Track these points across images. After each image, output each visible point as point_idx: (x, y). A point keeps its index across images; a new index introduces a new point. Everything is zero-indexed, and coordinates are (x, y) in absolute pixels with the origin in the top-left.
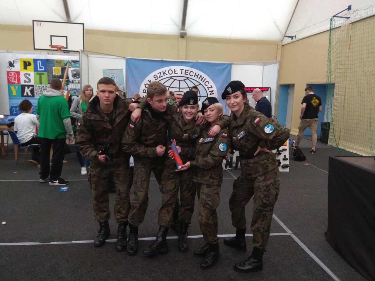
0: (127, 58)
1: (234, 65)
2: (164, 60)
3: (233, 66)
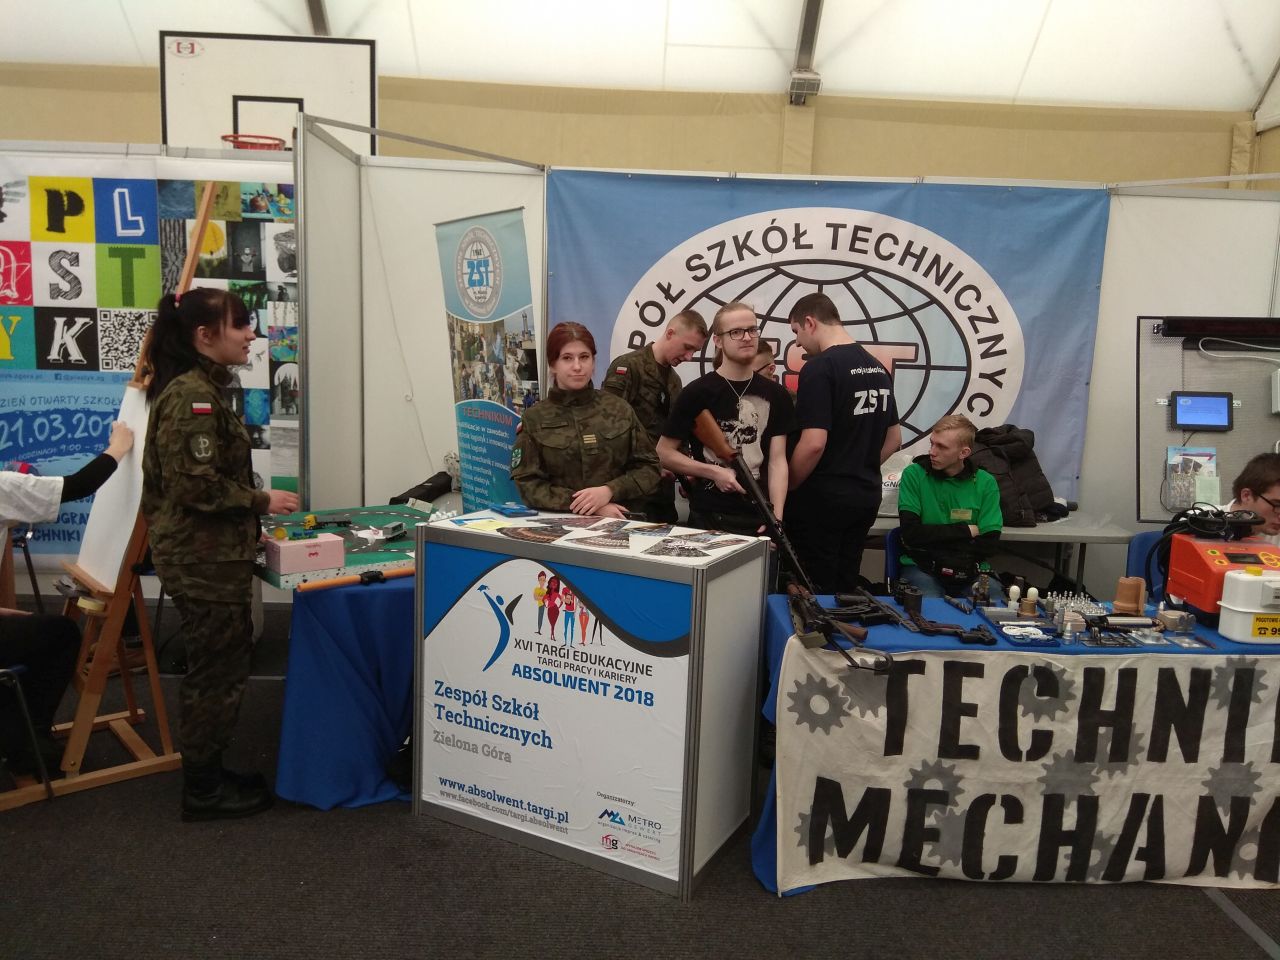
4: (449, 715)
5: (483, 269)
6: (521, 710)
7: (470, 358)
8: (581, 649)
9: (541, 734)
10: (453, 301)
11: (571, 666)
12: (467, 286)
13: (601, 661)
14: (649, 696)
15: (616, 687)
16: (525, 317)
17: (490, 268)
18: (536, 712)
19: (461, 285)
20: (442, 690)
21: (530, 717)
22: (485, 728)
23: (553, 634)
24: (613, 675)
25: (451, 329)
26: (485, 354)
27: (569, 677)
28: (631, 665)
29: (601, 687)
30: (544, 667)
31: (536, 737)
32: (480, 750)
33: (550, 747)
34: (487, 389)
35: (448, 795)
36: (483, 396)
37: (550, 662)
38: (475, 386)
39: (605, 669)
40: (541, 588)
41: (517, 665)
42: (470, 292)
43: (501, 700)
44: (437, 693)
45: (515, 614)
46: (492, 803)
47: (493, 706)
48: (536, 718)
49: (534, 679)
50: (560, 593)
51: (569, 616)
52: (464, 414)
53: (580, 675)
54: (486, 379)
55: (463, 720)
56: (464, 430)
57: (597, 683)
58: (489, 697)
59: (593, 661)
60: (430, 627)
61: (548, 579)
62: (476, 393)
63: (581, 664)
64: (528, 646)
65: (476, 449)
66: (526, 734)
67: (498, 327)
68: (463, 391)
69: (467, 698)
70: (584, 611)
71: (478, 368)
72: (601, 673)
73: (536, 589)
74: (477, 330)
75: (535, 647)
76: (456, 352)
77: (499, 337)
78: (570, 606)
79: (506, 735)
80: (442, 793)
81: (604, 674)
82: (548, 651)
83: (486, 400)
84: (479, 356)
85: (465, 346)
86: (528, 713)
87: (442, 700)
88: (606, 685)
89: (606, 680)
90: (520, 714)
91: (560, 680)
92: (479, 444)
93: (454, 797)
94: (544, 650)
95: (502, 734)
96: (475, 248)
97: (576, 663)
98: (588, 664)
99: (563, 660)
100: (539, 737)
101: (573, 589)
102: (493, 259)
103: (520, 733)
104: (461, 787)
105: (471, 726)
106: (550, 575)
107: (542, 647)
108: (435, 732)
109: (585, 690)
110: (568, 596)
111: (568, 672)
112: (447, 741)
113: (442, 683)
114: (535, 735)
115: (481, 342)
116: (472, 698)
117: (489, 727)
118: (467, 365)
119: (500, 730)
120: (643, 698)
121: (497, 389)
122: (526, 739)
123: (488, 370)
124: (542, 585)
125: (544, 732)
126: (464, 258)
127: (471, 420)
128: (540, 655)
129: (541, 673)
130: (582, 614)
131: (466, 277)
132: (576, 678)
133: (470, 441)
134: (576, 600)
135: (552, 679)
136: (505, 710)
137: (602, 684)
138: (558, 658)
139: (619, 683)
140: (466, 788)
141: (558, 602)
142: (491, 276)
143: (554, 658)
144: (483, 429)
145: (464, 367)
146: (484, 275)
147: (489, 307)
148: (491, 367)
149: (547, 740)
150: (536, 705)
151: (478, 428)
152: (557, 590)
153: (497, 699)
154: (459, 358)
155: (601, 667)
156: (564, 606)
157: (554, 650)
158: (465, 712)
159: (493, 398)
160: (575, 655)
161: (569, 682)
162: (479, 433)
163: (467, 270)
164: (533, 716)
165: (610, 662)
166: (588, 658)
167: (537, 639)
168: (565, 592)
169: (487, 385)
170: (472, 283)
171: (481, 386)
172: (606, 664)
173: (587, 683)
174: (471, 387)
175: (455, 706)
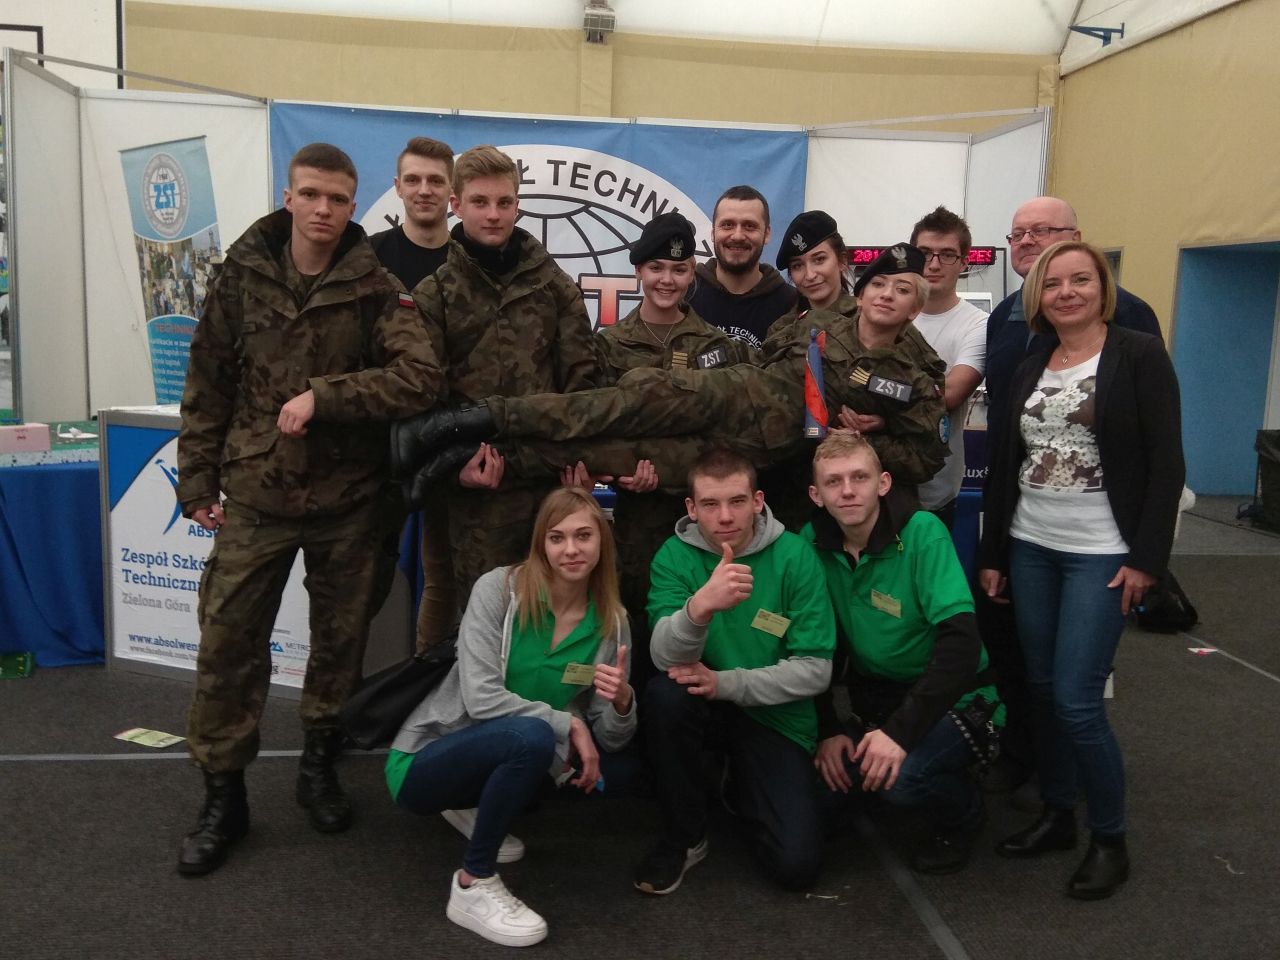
0: (276, 101)
1: (820, 140)
2: (463, 113)
3: (813, 144)
4: (136, 578)
5: (169, 192)
7: (160, 276)
10: (140, 221)
12: (154, 207)
16: (211, 234)
17: (177, 191)
19: (148, 208)
20: (129, 556)
22: (167, 584)
25: (140, 250)
26: (175, 272)
32: (163, 605)
34: (178, 304)
35: (137, 649)
36: (174, 312)
38: (166, 303)
42: (158, 213)
43: (180, 558)
44: (124, 560)
46: (175, 651)
47: (173, 564)
52: (156, 331)
54: (176, 295)
55: (147, 580)
56: (156, 346)
58: (170, 557)
60: (114, 501)
62: (168, 309)
65: (170, 363)
67: (186, 245)
68: (154, 308)
69: (150, 560)
71: (168, 284)
74: (166, 250)
76: (145, 272)
77: (187, 254)
80: (132, 648)
83: (178, 315)
84: (169, 274)
85: (155, 266)
87: (129, 565)
90: (196, 568)
92: (174, 358)
93: (142, 650)
95: (182, 588)
96: (161, 173)
102: (179, 184)
104: (148, 640)
105: (155, 585)
108: (124, 594)
112: (135, 601)
113: (127, 550)
115: (170, 261)
116: (155, 560)
117: (170, 584)
118: (157, 283)
119: (180, 584)
121: (187, 303)
123: (178, 287)
126: (149, 182)
127: (165, 335)
131: (153, 201)
133: (164, 357)
136: (184, 566)
140: (153, 641)
142: (177, 198)
144: (176, 343)
145: (154, 285)
146: (171, 198)
147: (177, 227)
148: (181, 283)
151: (171, 343)
153: (177, 558)
154: (149, 278)
158: (149, 573)
159: (184, 312)
162: (172, 348)
163: (153, 193)
169: (178, 301)
170: (159, 205)
171: (172, 302)
174: (162, 304)
175: (139, 569)
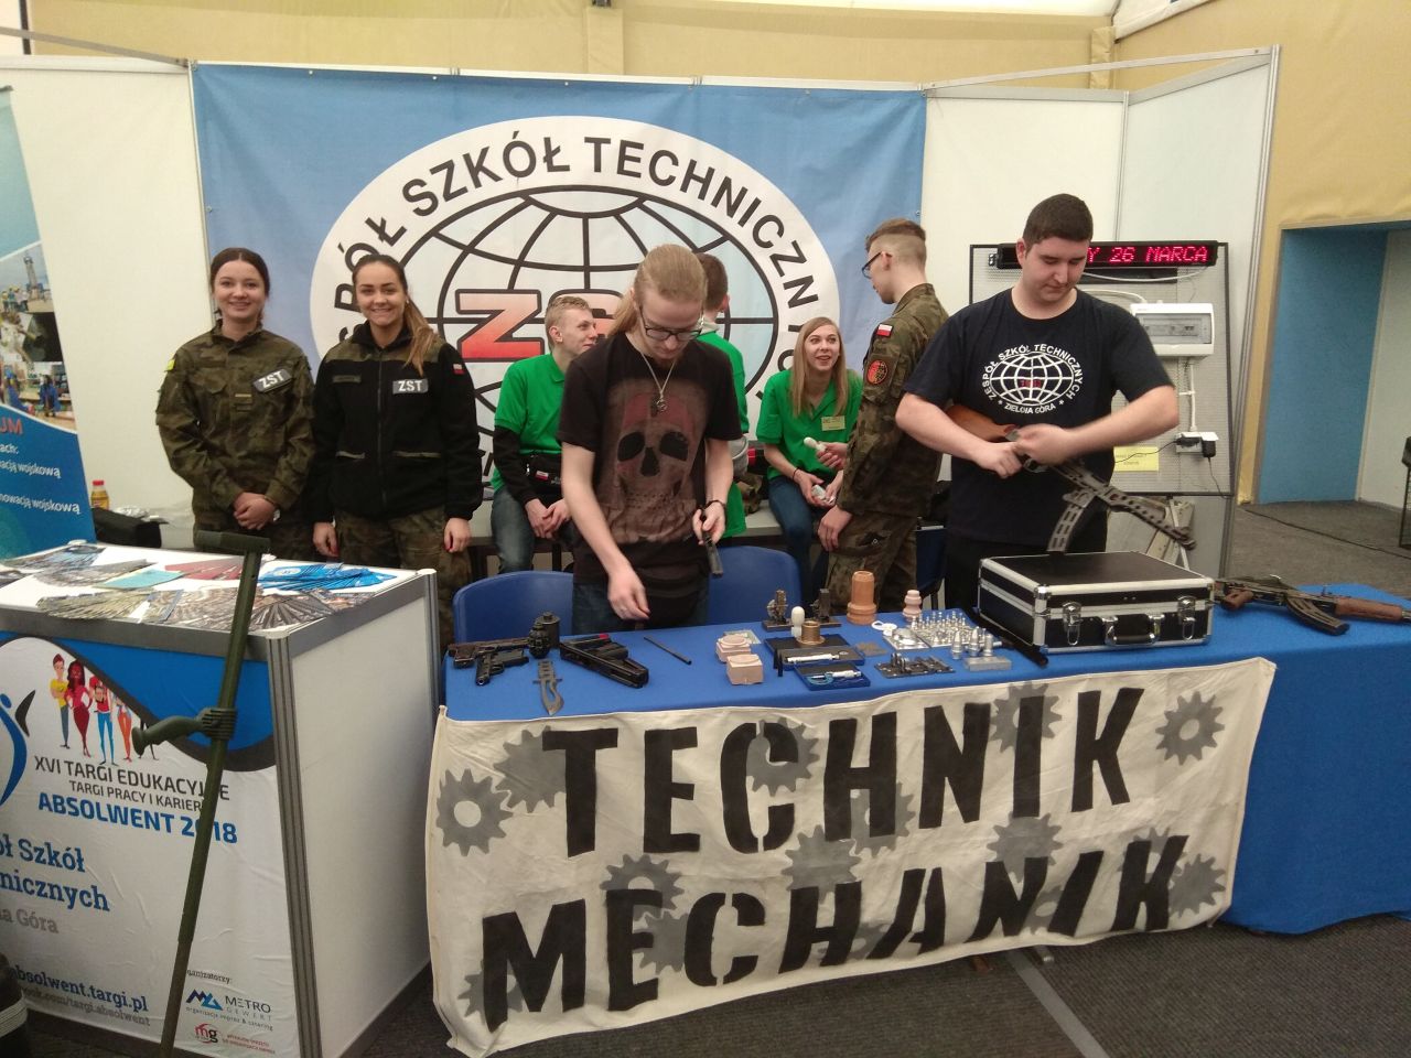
6: (60, 858)
8: (126, 766)
9: (91, 891)
11: (118, 793)
13: (157, 782)
14: (229, 829)
15: (183, 818)
16: (27, 262)
18: (80, 860)
21: (72, 867)
22: (15, 885)
23: (85, 746)
24: (176, 803)
27: (117, 808)
28: (198, 785)
29: (162, 821)
30: (80, 796)
31: (85, 896)
32: (14, 917)
33: (106, 908)
37: (88, 788)
39: (165, 794)
40: (60, 680)
41: (43, 795)
43: (30, 845)
45: (29, 719)
47: (22, 855)
48: (81, 869)
49: (70, 813)
50: (87, 685)
51: (104, 719)
53: (131, 805)
57: (156, 814)
58: (14, 841)
59: (146, 783)
61: (67, 666)
63: (131, 789)
64: (54, 766)
66: (71, 892)
70: (124, 710)
72: (159, 800)
73: (53, 682)
75: (64, 767)
78: (103, 705)
79: (45, 895)
81: (163, 801)
82: (82, 772)
86: (69, 863)
88: (168, 817)
89: (168, 810)
90: (59, 865)
91: (105, 813)
94: (77, 772)
95: (39, 894)
97: (123, 788)
98: (139, 788)
99: (106, 784)
100: (89, 896)
101: (102, 678)
103: (63, 892)
106: (69, 659)
107: (73, 767)
109: (141, 826)
110: (98, 690)
111: (114, 801)
114: (83, 893)
117: (21, 885)
119: (37, 888)
120: (222, 832)
122: (72, 899)
124: (60, 675)
125: (94, 888)
128: (73, 778)
129: (78, 805)
130: (121, 716)
132: (126, 809)
134: (110, 695)
135: (93, 812)
136: (38, 860)
137: (162, 815)
138: (98, 782)
139: (186, 813)
141: (85, 699)
143: (91, 781)
149: (100, 900)
150: (78, 850)
152: (82, 681)
153: (24, 844)
155: (158, 792)
156: (95, 704)
157: (90, 771)
160: (120, 777)
161: (116, 815)
164: (77, 866)
165: (169, 784)
166: (139, 779)
167: (64, 755)
168: (94, 684)
172: (163, 787)
173: (142, 815)
